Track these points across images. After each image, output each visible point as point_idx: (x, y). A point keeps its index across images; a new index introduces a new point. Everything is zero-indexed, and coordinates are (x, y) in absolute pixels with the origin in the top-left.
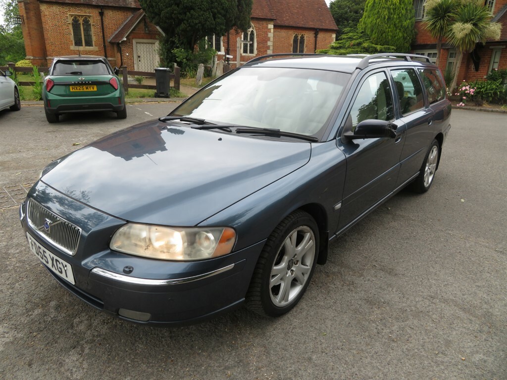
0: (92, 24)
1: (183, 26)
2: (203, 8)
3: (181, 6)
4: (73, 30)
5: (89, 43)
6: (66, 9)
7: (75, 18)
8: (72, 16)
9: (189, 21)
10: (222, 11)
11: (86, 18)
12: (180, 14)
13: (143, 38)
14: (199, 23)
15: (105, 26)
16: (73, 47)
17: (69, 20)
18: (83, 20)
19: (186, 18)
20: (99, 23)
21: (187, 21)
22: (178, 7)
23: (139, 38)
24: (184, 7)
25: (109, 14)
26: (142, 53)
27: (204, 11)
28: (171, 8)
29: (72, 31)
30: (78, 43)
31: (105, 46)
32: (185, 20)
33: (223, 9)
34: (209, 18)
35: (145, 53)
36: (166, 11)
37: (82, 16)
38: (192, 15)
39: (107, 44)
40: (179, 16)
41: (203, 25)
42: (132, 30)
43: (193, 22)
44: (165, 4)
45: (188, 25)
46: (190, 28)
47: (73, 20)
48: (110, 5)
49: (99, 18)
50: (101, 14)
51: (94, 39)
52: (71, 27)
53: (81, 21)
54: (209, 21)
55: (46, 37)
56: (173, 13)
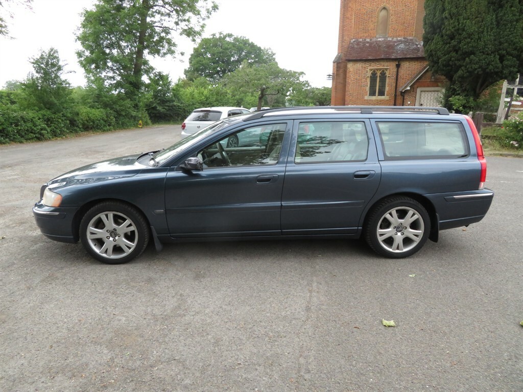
0: (387, 76)
1: (460, 72)
2: (487, 51)
3: (460, 52)
4: (371, 82)
5: (382, 93)
6: (367, 65)
7: (374, 71)
8: (371, 70)
9: (468, 66)
10: (515, 52)
11: (383, 71)
12: (459, 60)
13: (428, 86)
14: (479, 68)
15: (399, 77)
16: (367, 97)
17: (368, 74)
18: (381, 73)
19: (464, 64)
20: (395, 73)
21: (466, 67)
22: (457, 53)
23: (424, 86)
24: (463, 52)
25: (405, 65)
26: (425, 101)
27: (488, 54)
28: (449, 56)
29: (369, 83)
30: (372, 93)
31: (396, 96)
32: (463, 66)
33: (515, 49)
34: (493, 61)
35: (429, 101)
36: (443, 58)
37: (380, 69)
38: (471, 60)
39: (398, 93)
40: (456, 62)
41: (484, 70)
42: (418, 79)
43: (472, 68)
44: (443, 52)
45: (465, 71)
46: (467, 74)
47: (372, 73)
48: (408, 57)
49: (396, 70)
50: (398, 66)
51: (387, 89)
52: (369, 80)
53: (378, 74)
54: (492, 65)
55: (347, 89)
56: (451, 60)
